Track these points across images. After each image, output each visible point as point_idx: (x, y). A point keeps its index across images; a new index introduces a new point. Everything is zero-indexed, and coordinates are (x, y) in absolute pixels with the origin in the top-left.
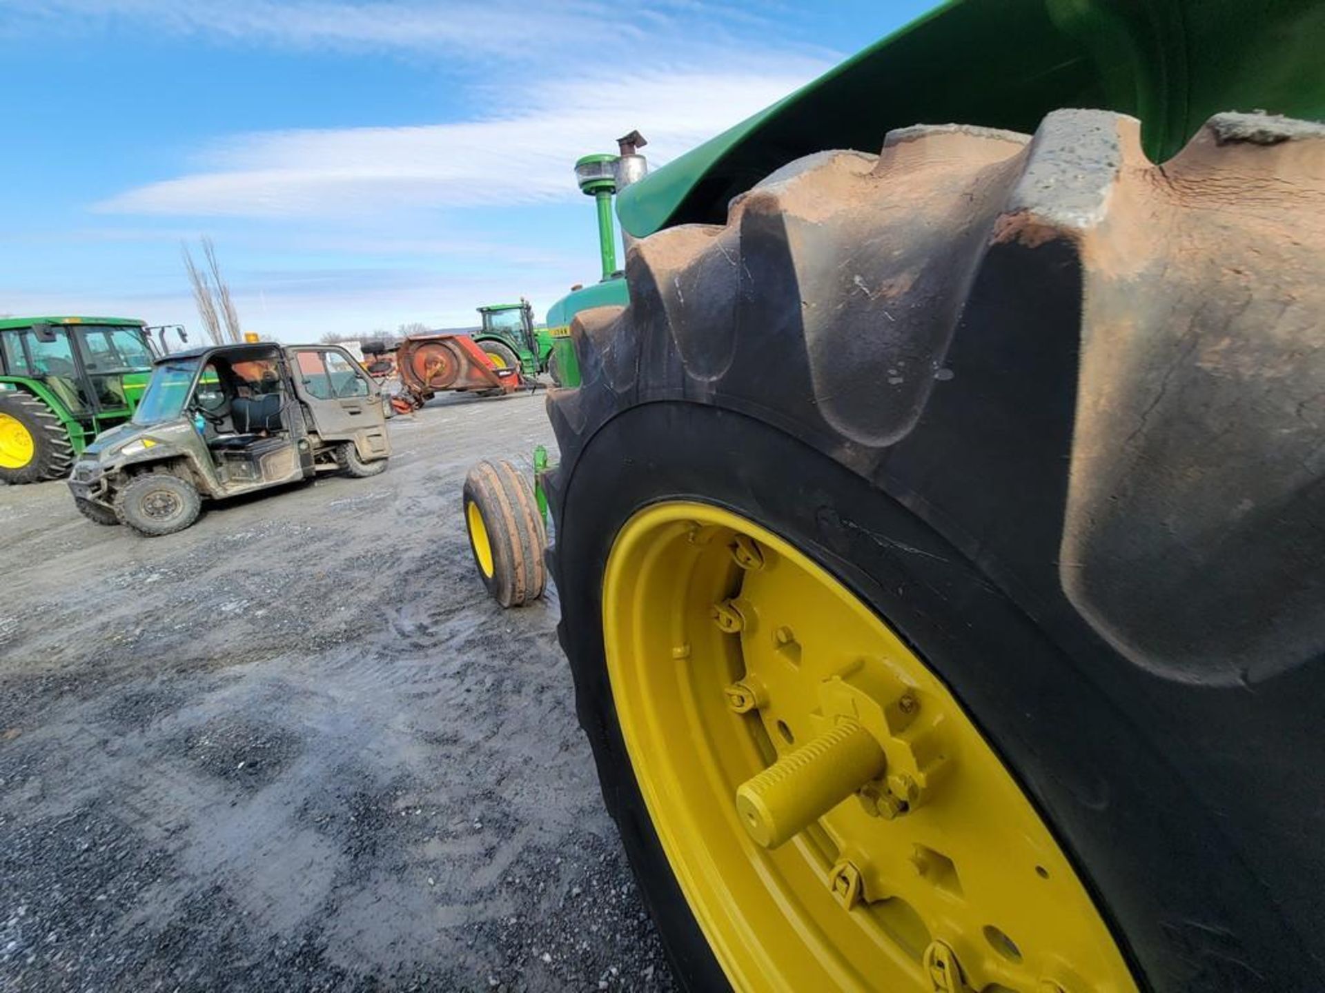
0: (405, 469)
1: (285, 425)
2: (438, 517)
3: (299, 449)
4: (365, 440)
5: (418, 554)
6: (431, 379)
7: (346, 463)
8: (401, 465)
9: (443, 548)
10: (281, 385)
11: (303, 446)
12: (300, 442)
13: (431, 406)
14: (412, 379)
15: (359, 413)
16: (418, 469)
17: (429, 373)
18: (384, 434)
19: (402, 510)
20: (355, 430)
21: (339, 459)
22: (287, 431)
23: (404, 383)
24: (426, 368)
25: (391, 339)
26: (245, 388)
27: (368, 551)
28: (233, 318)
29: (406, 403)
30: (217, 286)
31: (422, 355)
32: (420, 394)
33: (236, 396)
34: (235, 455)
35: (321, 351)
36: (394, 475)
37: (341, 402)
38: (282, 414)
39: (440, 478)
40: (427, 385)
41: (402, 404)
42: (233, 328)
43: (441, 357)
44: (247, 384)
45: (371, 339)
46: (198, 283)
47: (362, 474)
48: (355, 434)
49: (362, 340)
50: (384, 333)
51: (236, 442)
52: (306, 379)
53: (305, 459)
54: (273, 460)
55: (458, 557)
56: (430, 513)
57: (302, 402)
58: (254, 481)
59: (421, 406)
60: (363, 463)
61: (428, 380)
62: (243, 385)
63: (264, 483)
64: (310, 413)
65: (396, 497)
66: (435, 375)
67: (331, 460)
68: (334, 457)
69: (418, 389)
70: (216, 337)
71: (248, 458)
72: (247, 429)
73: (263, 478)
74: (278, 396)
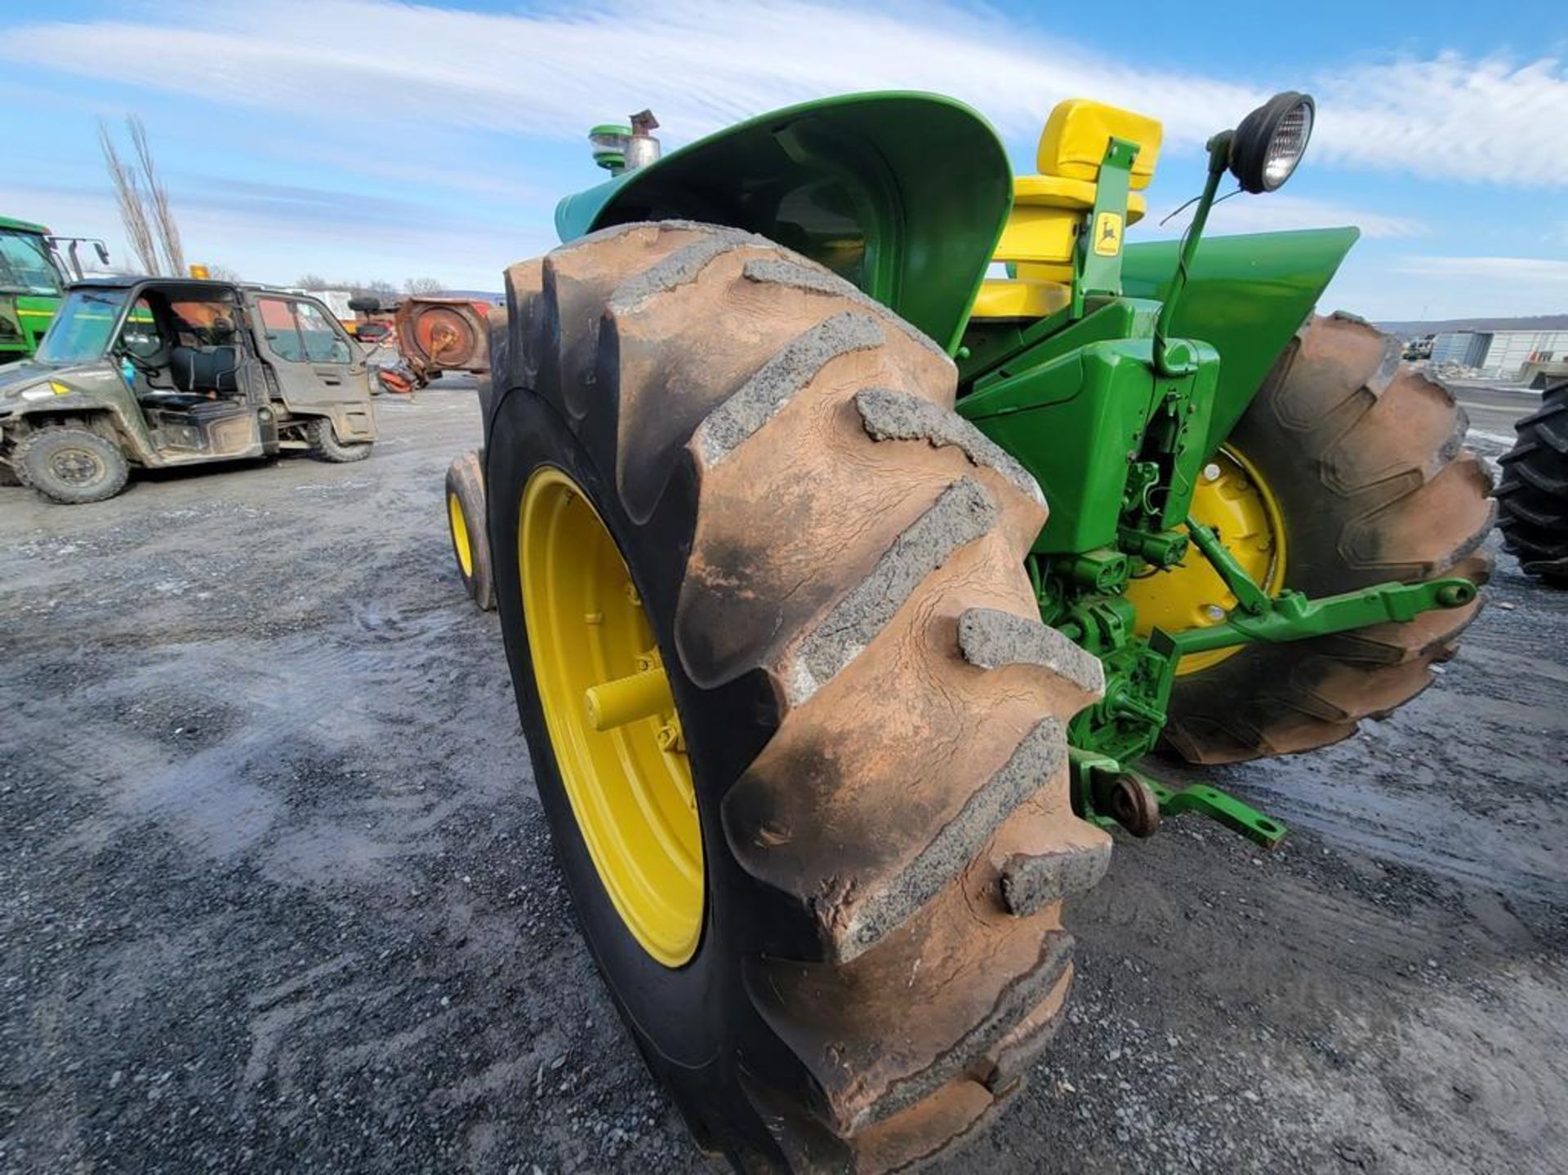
0: (394, 457)
1: (241, 387)
2: (426, 514)
3: (259, 418)
4: (343, 418)
5: (396, 550)
6: (438, 353)
7: (319, 442)
8: (389, 454)
9: (426, 547)
10: (238, 337)
11: (265, 416)
12: (261, 410)
13: (438, 388)
14: (414, 350)
15: (337, 383)
16: (411, 459)
17: (436, 346)
18: (369, 413)
19: (384, 502)
20: (332, 404)
21: (310, 437)
22: (244, 395)
23: (402, 354)
24: (432, 339)
25: (394, 294)
26: (189, 335)
27: (337, 543)
28: (173, 235)
29: (404, 379)
30: (149, 186)
31: (429, 322)
32: (423, 370)
33: (177, 343)
34: (174, 417)
35: (292, 302)
36: (377, 464)
37: (315, 369)
38: (237, 373)
39: (434, 473)
40: (433, 360)
41: (398, 380)
42: (174, 252)
43: (452, 328)
44: (192, 331)
45: (366, 290)
46: (122, 182)
47: (339, 458)
48: (332, 409)
49: (355, 291)
50: (385, 286)
51: (177, 401)
52: (270, 334)
53: (266, 432)
54: (225, 428)
55: (441, 558)
56: (418, 509)
57: (264, 362)
58: (199, 451)
59: (424, 385)
60: (341, 445)
61: (434, 354)
62: (187, 331)
63: (212, 455)
64: (274, 375)
65: (377, 488)
66: (444, 349)
67: (300, 438)
68: (304, 434)
69: (422, 364)
70: (148, 261)
71: (192, 422)
72: (191, 386)
73: (211, 449)
74: (233, 351)
